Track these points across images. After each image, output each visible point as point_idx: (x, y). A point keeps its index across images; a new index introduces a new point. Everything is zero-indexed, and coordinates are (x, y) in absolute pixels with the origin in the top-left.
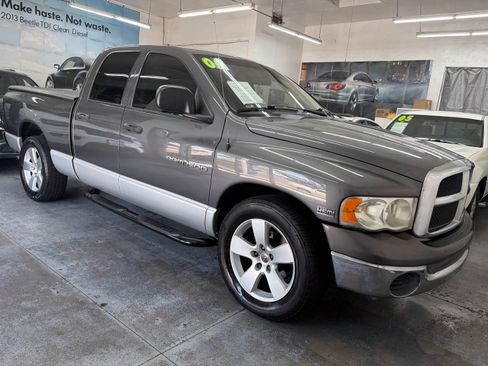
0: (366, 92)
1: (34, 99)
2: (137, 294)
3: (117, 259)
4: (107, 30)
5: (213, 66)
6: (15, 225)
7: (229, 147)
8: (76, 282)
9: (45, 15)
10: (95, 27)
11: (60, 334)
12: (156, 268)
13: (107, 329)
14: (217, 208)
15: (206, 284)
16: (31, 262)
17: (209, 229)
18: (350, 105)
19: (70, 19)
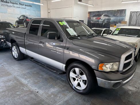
0: (107, 19)
1: (13, 33)
2: (46, 88)
3: (40, 78)
4: (31, 6)
5: (62, 25)
6: (12, 69)
7: (68, 49)
8: (30, 86)
9: (13, 3)
10: (28, 6)
11: (27, 101)
12: (50, 80)
13: (39, 99)
14: (66, 64)
15: (64, 84)
16: (18, 80)
17: (64, 69)
18: (103, 24)
19: (20, 4)
